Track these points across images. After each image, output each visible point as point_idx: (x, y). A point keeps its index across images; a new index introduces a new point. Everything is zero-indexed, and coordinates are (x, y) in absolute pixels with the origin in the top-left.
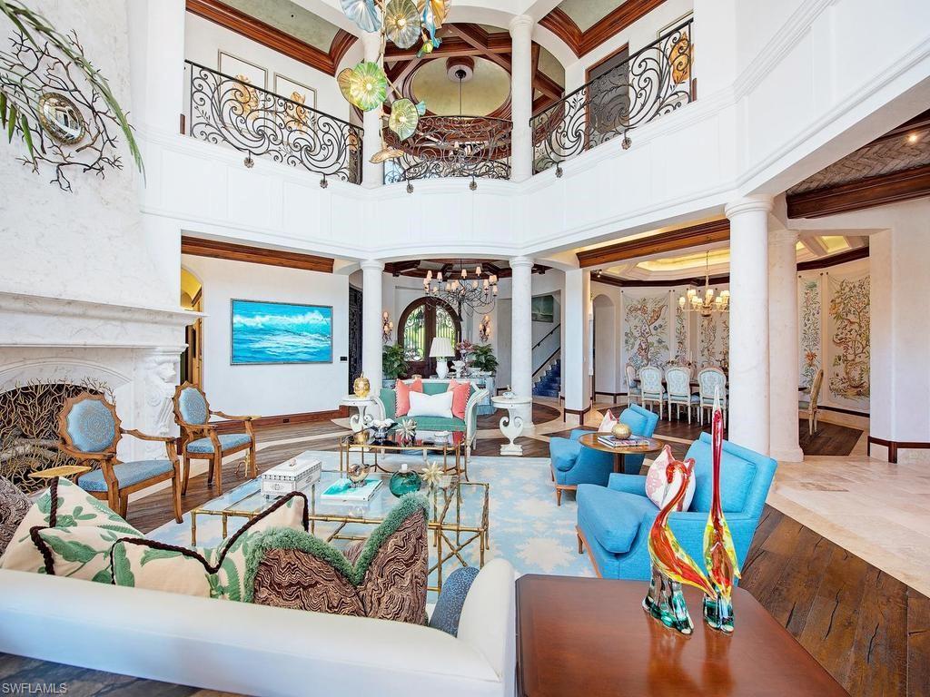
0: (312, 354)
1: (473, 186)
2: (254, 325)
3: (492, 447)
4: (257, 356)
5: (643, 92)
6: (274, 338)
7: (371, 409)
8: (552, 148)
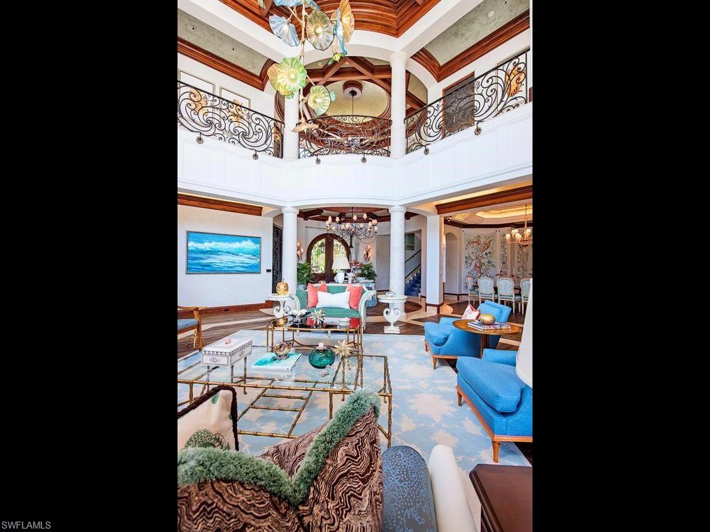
0: (246, 267)
1: (364, 160)
2: (203, 248)
3: (378, 328)
4: (206, 268)
5: (490, 98)
6: (218, 257)
7: (289, 302)
8: (420, 137)
